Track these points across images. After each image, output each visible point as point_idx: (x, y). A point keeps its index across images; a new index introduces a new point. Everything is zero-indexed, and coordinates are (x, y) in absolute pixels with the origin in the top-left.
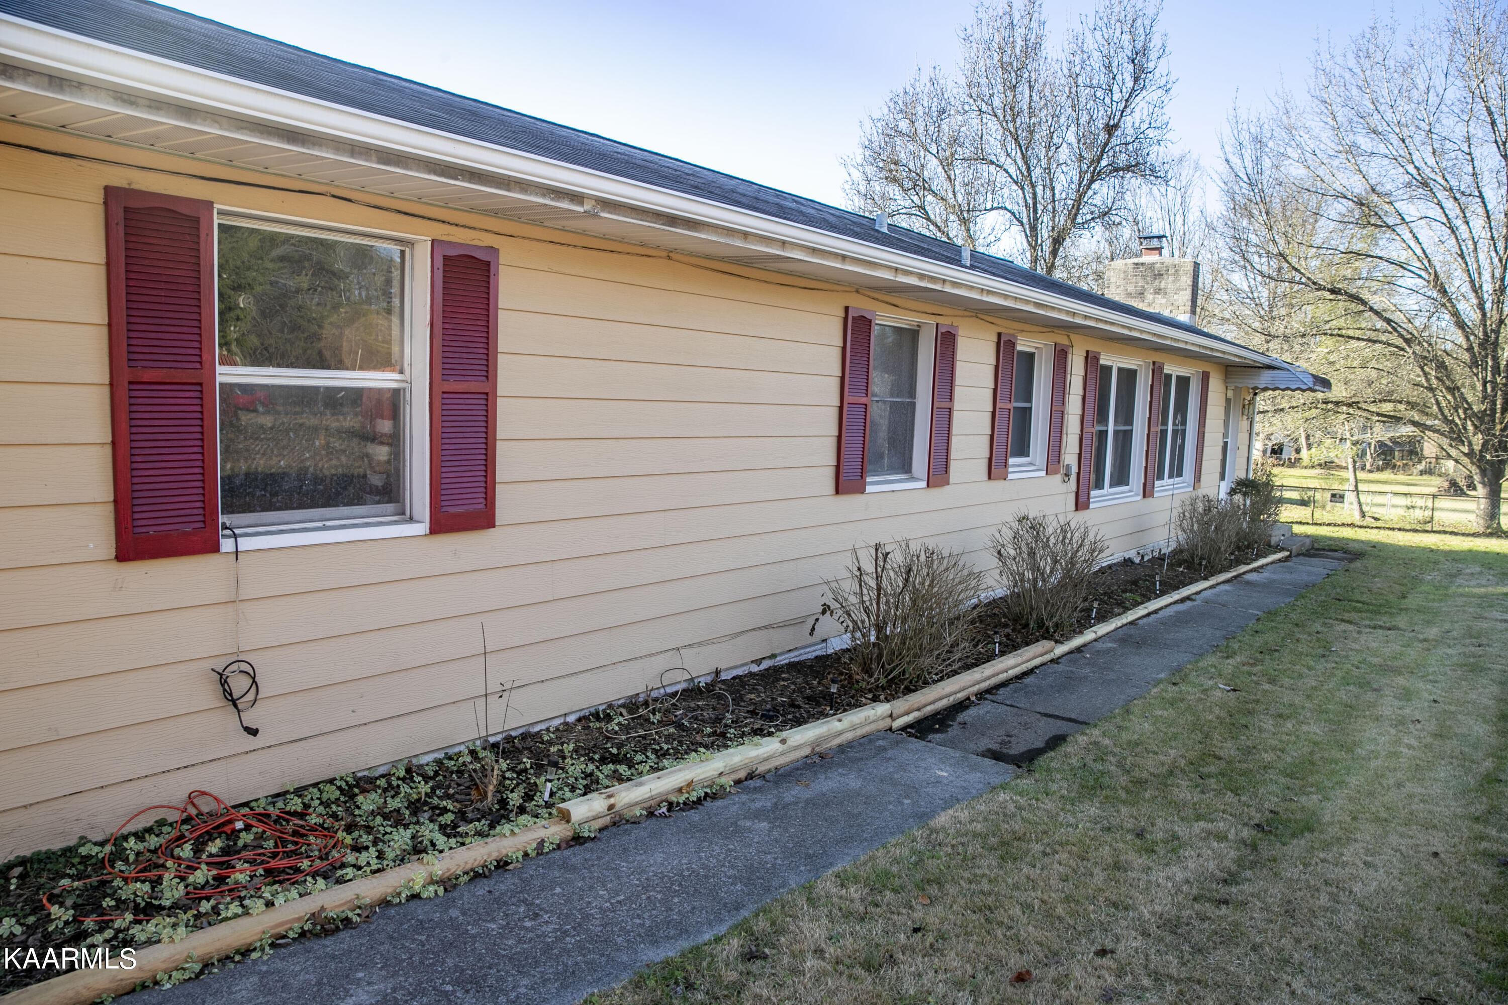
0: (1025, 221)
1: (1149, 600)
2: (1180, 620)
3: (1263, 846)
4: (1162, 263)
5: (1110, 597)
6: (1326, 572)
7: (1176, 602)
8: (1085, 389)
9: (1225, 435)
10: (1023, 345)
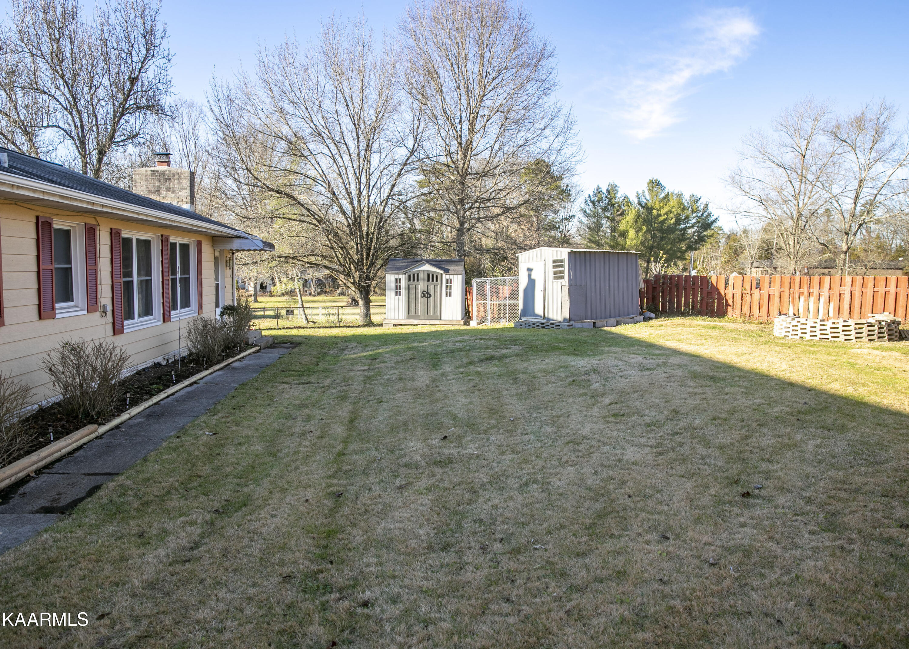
0: (76, 137)
1: (169, 387)
2: (189, 397)
3: (217, 522)
4: (170, 171)
5: (141, 389)
6: (279, 356)
7: (187, 386)
8: (112, 254)
9: (216, 279)
10: (58, 224)
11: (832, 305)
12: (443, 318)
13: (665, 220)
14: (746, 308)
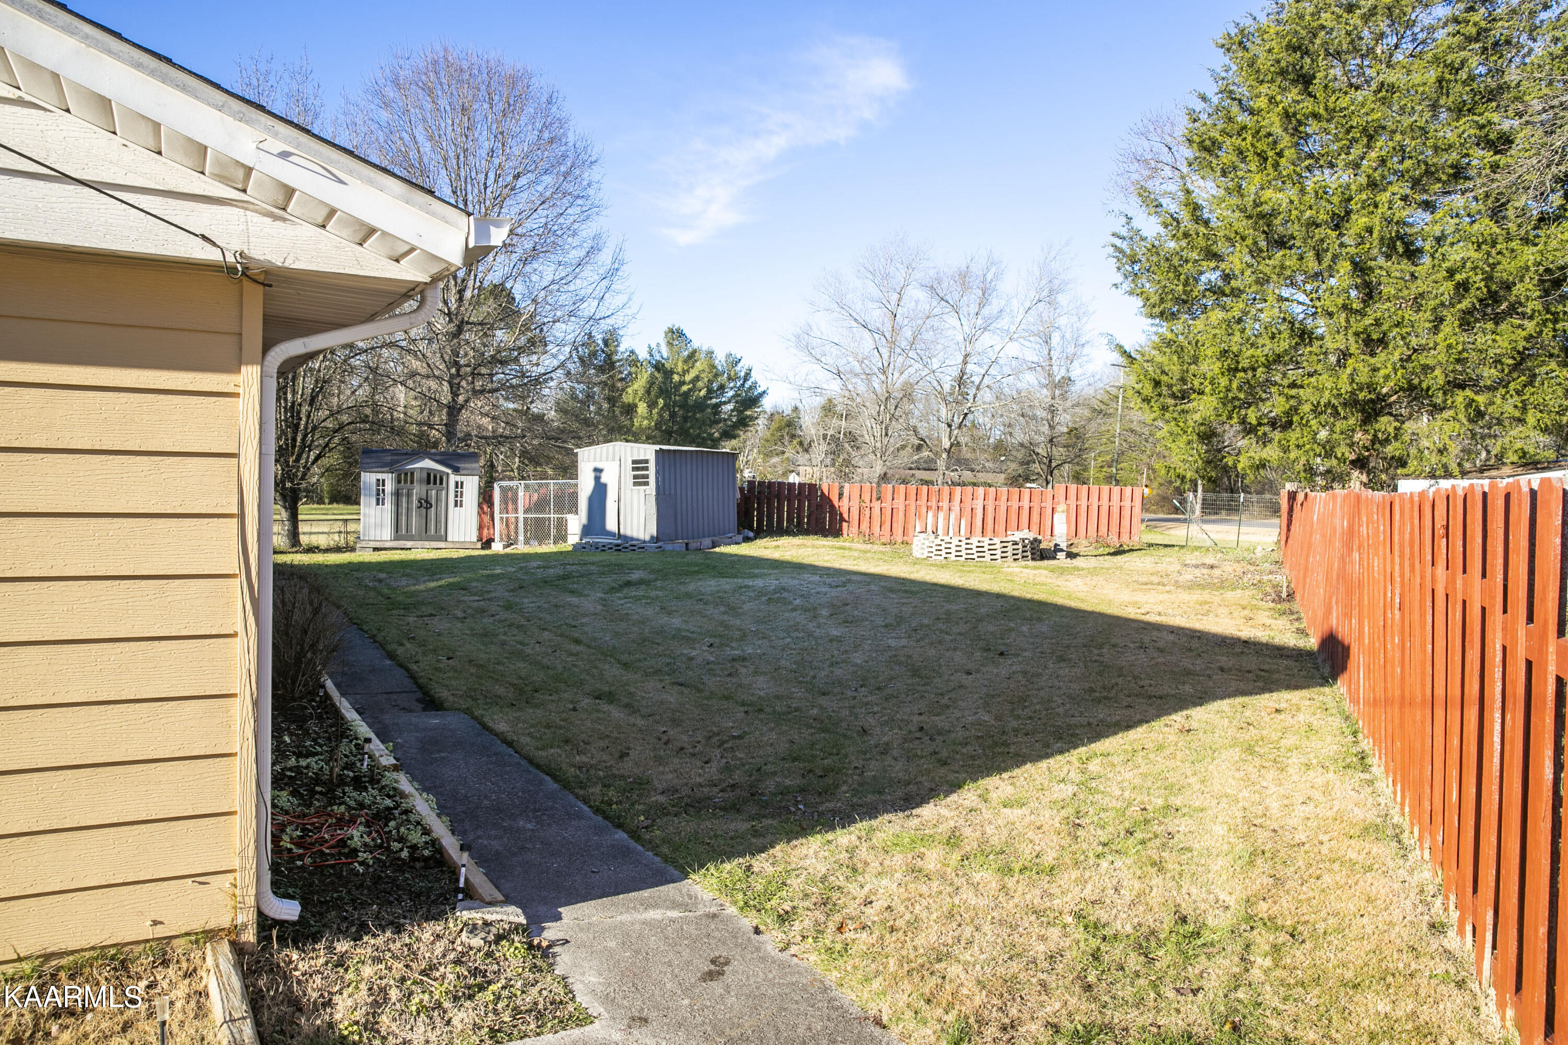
11: (963, 522)
12: (449, 539)
13: (690, 390)
14: (865, 526)
